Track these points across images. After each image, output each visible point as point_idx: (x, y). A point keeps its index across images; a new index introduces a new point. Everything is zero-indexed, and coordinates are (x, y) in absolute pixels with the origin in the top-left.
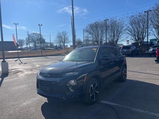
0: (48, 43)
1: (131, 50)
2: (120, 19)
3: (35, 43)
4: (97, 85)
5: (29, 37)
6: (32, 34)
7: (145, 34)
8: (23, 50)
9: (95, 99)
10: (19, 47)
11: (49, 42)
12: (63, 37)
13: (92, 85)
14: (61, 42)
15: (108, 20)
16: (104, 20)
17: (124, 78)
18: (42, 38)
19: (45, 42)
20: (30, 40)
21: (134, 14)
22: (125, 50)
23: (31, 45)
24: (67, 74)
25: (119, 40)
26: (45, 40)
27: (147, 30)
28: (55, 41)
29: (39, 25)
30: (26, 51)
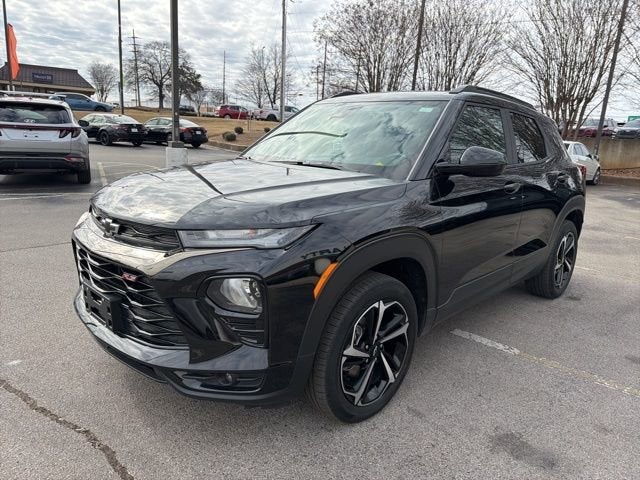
3: (160, 85)
5: (136, 60)
7: (600, 76)
18: (188, 69)
19: (199, 84)
26: (199, 76)
27: (611, 55)
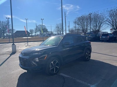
0: (49, 32)
1: (108, 37)
2: (102, 13)
3: (41, 32)
4: (57, 62)
5: (37, 28)
6: (38, 26)
8: (33, 37)
9: (55, 72)
10: (30, 35)
11: (51, 31)
12: (60, 27)
13: (52, 62)
14: (58, 31)
15: (92, 14)
16: (89, 14)
17: (88, 58)
18: (45, 28)
19: (47, 31)
20: (38, 30)
21: (112, 9)
22: (104, 37)
23: (38, 33)
24: (34, 54)
25: (101, 29)
26: (47, 29)
28: (55, 30)
29: (41, 19)
30: (34, 37)
